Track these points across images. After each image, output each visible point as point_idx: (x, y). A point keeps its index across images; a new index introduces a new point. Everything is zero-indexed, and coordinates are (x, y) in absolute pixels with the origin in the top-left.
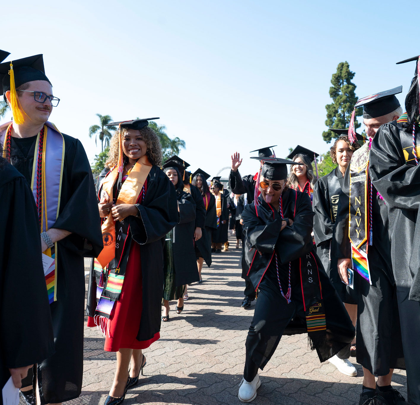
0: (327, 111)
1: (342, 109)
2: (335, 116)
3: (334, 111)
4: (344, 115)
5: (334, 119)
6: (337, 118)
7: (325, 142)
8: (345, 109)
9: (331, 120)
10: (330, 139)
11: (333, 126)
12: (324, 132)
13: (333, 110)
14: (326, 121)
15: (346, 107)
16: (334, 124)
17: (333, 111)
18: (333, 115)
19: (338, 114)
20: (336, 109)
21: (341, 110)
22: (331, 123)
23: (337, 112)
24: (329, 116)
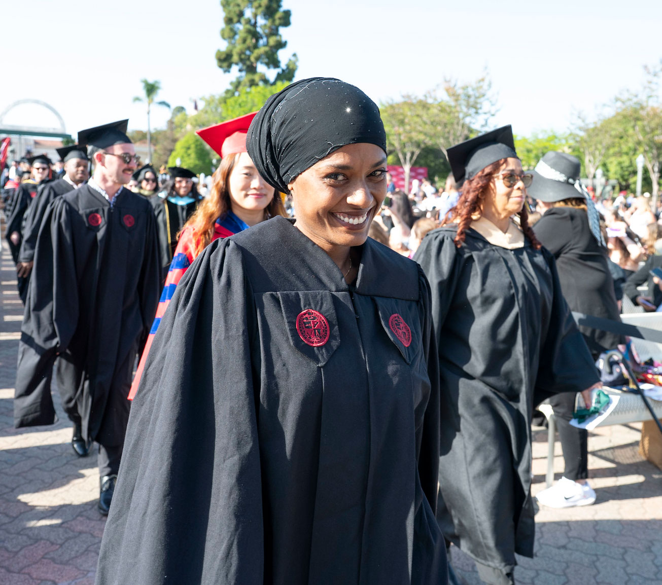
0: (224, 11)
1: (254, 10)
2: (239, 22)
3: (238, 12)
4: (256, 23)
5: (238, 29)
6: (244, 26)
7: (221, 71)
8: (260, 10)
9: (232, 30)
10: (229, 66)
11: (237, 42)
12: (219, 51)
13: (237, 9)
14: (223, 31)
15: (260, 6)
16: (237, 37)
17: (235, 12)
18: (235, 19)
19: (245, 20)
20: (242, 8)
21: (252, 13)
22: (232, 34)
23: (241, 14)
24: (229, 21)
